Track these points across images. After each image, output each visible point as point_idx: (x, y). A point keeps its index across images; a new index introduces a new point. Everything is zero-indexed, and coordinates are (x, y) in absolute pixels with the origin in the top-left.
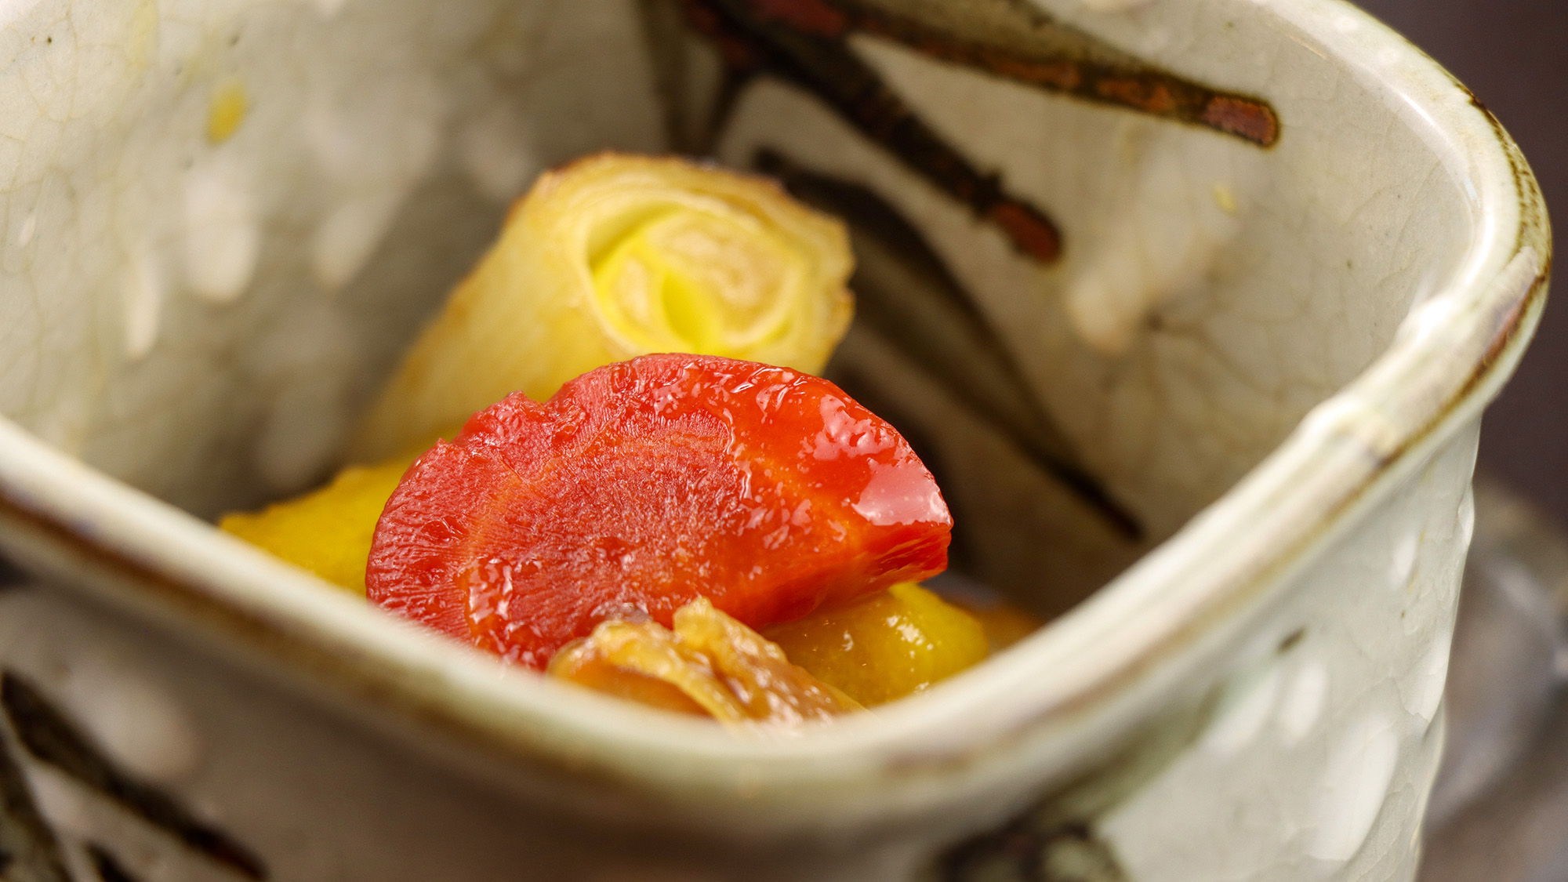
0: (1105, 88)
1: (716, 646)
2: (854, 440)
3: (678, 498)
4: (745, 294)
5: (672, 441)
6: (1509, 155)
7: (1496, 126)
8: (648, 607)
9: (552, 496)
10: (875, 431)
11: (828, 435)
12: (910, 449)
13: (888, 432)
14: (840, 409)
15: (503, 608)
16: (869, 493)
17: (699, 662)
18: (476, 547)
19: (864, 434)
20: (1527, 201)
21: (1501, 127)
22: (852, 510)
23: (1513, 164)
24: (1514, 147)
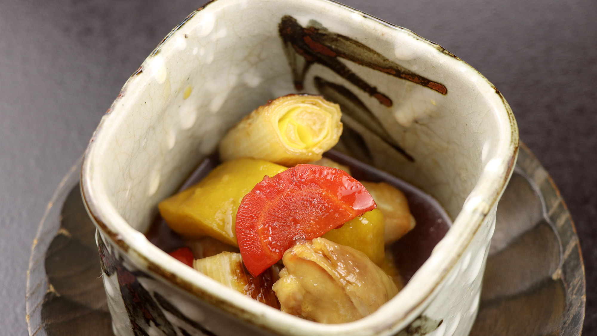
0: (403, 76)
1: (323, 249)
2: (351, 188)
3: (310, 207)
4: (317, 127)
5: (307, 191)
6: (507, 109)
7: (502, 99)
8: (305, 237)
9: (279, 207)
10: (356, 185)
11: (345, 187)
12: (365, 189)
13: (360, 185)
14: (347, 180)
15: (270, 238)
16: (356, 203)
17: (319, 253)
18: (262, 222)
19: (353, 186)
20: (512, 124)
21: (504, 98)
22: (353, 208)
23: (508, 112)
24: (507, 104)
